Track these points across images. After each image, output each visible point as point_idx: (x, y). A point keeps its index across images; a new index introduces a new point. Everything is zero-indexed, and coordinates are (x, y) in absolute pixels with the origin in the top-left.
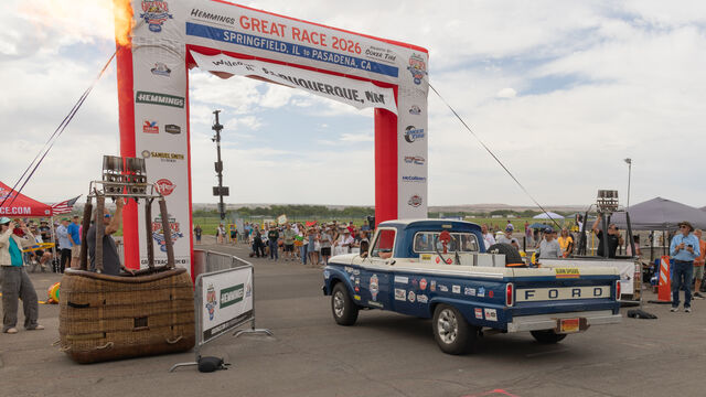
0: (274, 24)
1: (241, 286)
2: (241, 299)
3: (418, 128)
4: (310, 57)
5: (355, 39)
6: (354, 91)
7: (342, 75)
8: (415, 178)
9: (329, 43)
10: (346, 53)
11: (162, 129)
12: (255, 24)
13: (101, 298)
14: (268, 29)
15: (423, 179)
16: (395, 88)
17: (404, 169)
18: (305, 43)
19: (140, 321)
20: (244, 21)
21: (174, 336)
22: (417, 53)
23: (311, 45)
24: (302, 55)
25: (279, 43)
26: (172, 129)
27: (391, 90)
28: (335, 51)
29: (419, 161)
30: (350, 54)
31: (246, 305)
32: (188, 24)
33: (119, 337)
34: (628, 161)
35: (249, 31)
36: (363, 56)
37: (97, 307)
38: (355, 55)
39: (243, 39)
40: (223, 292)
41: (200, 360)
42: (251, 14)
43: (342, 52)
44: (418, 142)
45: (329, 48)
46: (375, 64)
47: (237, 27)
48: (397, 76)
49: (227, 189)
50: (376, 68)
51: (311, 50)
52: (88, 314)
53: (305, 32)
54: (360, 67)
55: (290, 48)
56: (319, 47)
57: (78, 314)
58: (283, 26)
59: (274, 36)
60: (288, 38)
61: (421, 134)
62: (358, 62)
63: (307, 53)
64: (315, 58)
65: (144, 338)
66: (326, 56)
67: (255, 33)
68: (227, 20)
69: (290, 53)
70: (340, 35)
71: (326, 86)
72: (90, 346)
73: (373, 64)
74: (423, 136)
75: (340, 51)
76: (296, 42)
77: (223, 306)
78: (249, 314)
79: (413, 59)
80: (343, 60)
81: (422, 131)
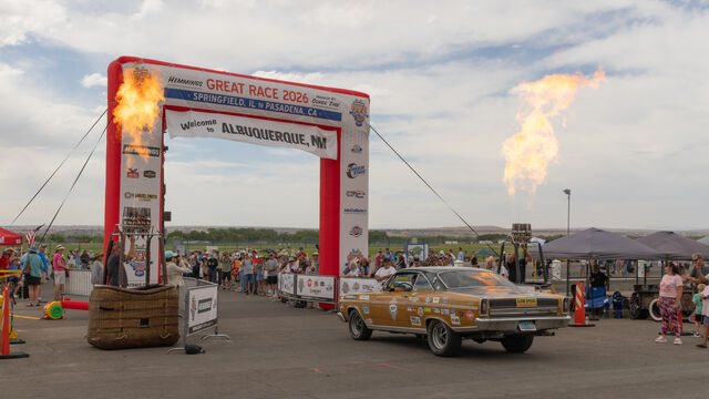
0: (234, 84)
1: (210, 299)
2: (209, 309)
3: (359, 164)
4: (264, 109)
5: (303, 90)
6: (301, 136)
7: (291, 122)
8: (356, 210)
9: (280, 95)
10: (295, 103)
11: (141, 175)
12: (219, 84)
13: (121, 304)
14: (230, 88)
15: (364, 211)
16: (339, 130)
17: (345, 202)
18: (260, 98)
19: (145, 321)
20: (210, 82)
21: (165, 334)
22: (359, 98)
23: (265, 99)
24: (257, 107)
25: (238, 99)
26: (149, 174)
27: (335, 133)
28: (286, 102)
29: (361, 194)
30: (298, 104)
31: (212, 315)
32: (166, 89)
33: (131, 331)
34: (567, 192)
35: (214, 91)
36: (310, 105)
37: (118, 311)
38: (303, 104)
39: (209, 98)
40: (200, 302)
41: (186, 347)
42: (216, 77)
43: (292, 103)
44: (359, 177)
45: (281, 100)
46: (321, 111)
47: (204, 89)
48: (340, 120)
49: (169, 214)
50: (322, 114)
51: (264, 103)
52: (113, 315)
53: (260, 88)
54: (307, 115)
55: (247, 102)
56: (272, 100)
57: (106, 315)
58: (241, 85)
59: (234, 94)
60: (246, 94)
61: (362, 170)
62: (305, 110)
63: (261, 105)
64: (268, 109)
65: (146, 333)
66: (277, 107)
67: (220, 92)
68: (197, 83)
69: (247, 107)
70: (290, 88)
71: (277, 133)
72: (112, 337)
73: (318, 111)
74: (364, 172)
75: (289, 102)
76: (253, 97)
77: (200, 312)
78: (214, 321)
79: (355, 104)
80: (292, 110)
81: (363, 167)
